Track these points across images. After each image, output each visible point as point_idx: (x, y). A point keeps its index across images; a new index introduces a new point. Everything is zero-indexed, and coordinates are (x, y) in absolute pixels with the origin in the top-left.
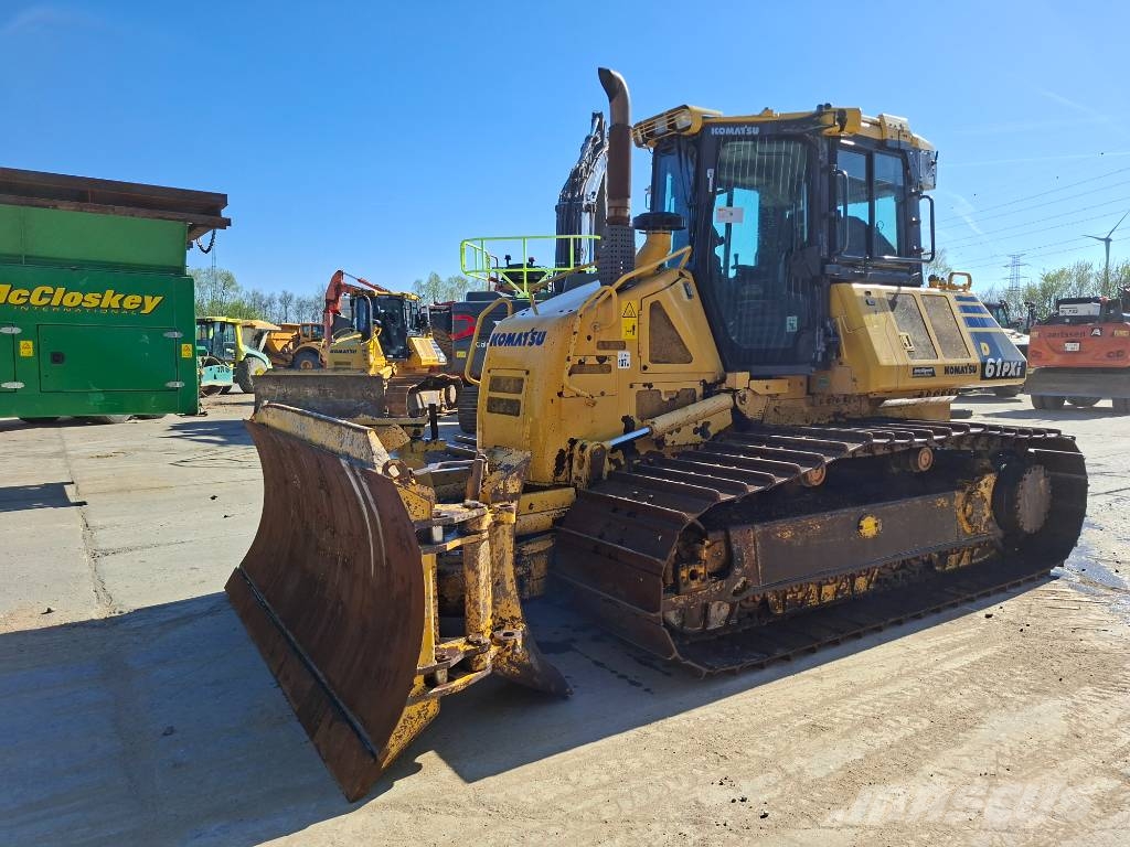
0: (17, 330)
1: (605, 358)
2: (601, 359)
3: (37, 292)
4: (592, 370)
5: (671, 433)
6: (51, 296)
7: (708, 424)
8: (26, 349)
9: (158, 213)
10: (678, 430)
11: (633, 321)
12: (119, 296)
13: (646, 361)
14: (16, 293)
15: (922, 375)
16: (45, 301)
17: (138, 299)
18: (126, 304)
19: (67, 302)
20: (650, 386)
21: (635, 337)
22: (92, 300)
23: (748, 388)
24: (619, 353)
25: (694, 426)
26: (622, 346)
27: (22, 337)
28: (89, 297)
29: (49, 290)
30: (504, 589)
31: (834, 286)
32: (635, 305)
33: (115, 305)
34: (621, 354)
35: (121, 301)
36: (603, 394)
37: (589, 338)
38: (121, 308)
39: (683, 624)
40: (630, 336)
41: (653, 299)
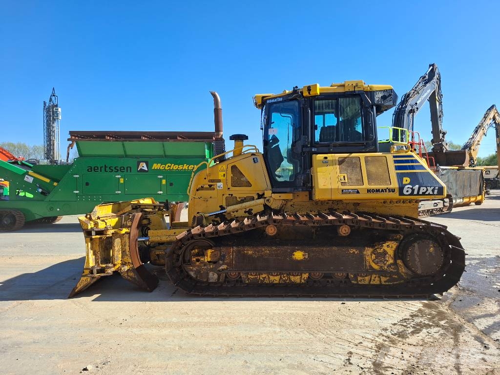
0: (161, 177)
1: (212, 185)
2: (210, 186)
3: (167, 165)
4: (207, 189)
5: (234, 212)
6: (170, 166)
7: (252, 210)
8: (164, 182)
9: (195, 140)
10: (237, 211)
11: (224, 173)
12: (188, 166)
13: (230, 186)
14: (162, 166)
15: (346, 193)
16: (169, 168)
17: (193, 166)
18: (190, 168)
19: (174, 168)
20: (232, 195)
21: (225, 177)
22: (181, 167)
23: (271, 197)
24: (218, 183)
25: (245, 210)
26: (219, 181)
27: (163, 178)
28: (180, 166)
29: (170, 165)
30: (126, 253)
31: (314, 156)
32: (225, 167)
33: (187, 168)
34: (219, 184)
35: (188, 167)
36: (211, 197)
37: (205, 179)
38: (188, 169)
39: (197, 277)
40: (223, 178)
41: (233, 164)
